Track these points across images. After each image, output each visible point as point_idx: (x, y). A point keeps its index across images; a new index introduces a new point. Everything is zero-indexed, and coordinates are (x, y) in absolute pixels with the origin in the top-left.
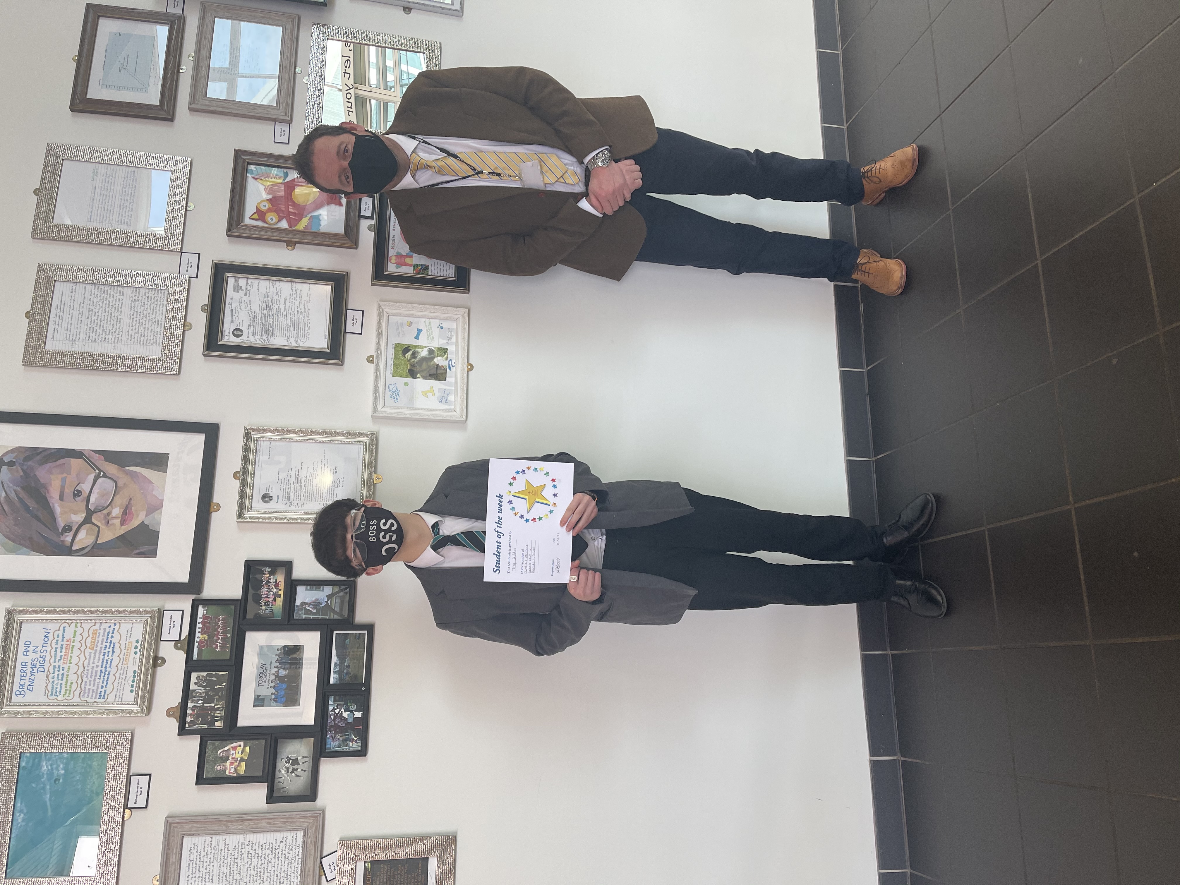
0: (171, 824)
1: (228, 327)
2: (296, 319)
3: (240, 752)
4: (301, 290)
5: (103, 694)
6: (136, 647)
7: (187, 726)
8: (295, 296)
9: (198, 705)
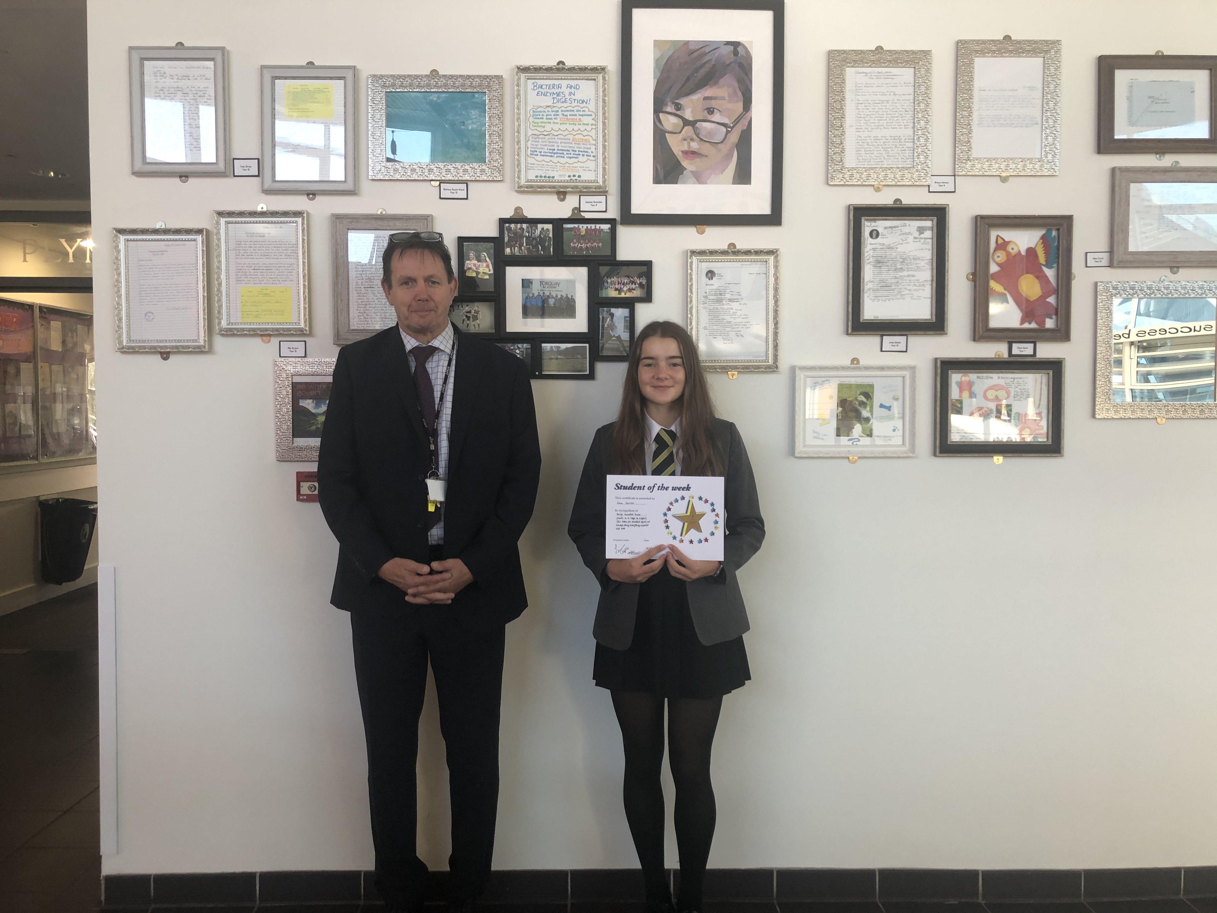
0: (427, 219)
1: (881, 225)
2: (893, 287)
3: (484, 271)
4: (924, 290)
5: (535, 153)
6: (574, 176)
7: (507, 225)
8: (918, 285)
9: (525, 231)
